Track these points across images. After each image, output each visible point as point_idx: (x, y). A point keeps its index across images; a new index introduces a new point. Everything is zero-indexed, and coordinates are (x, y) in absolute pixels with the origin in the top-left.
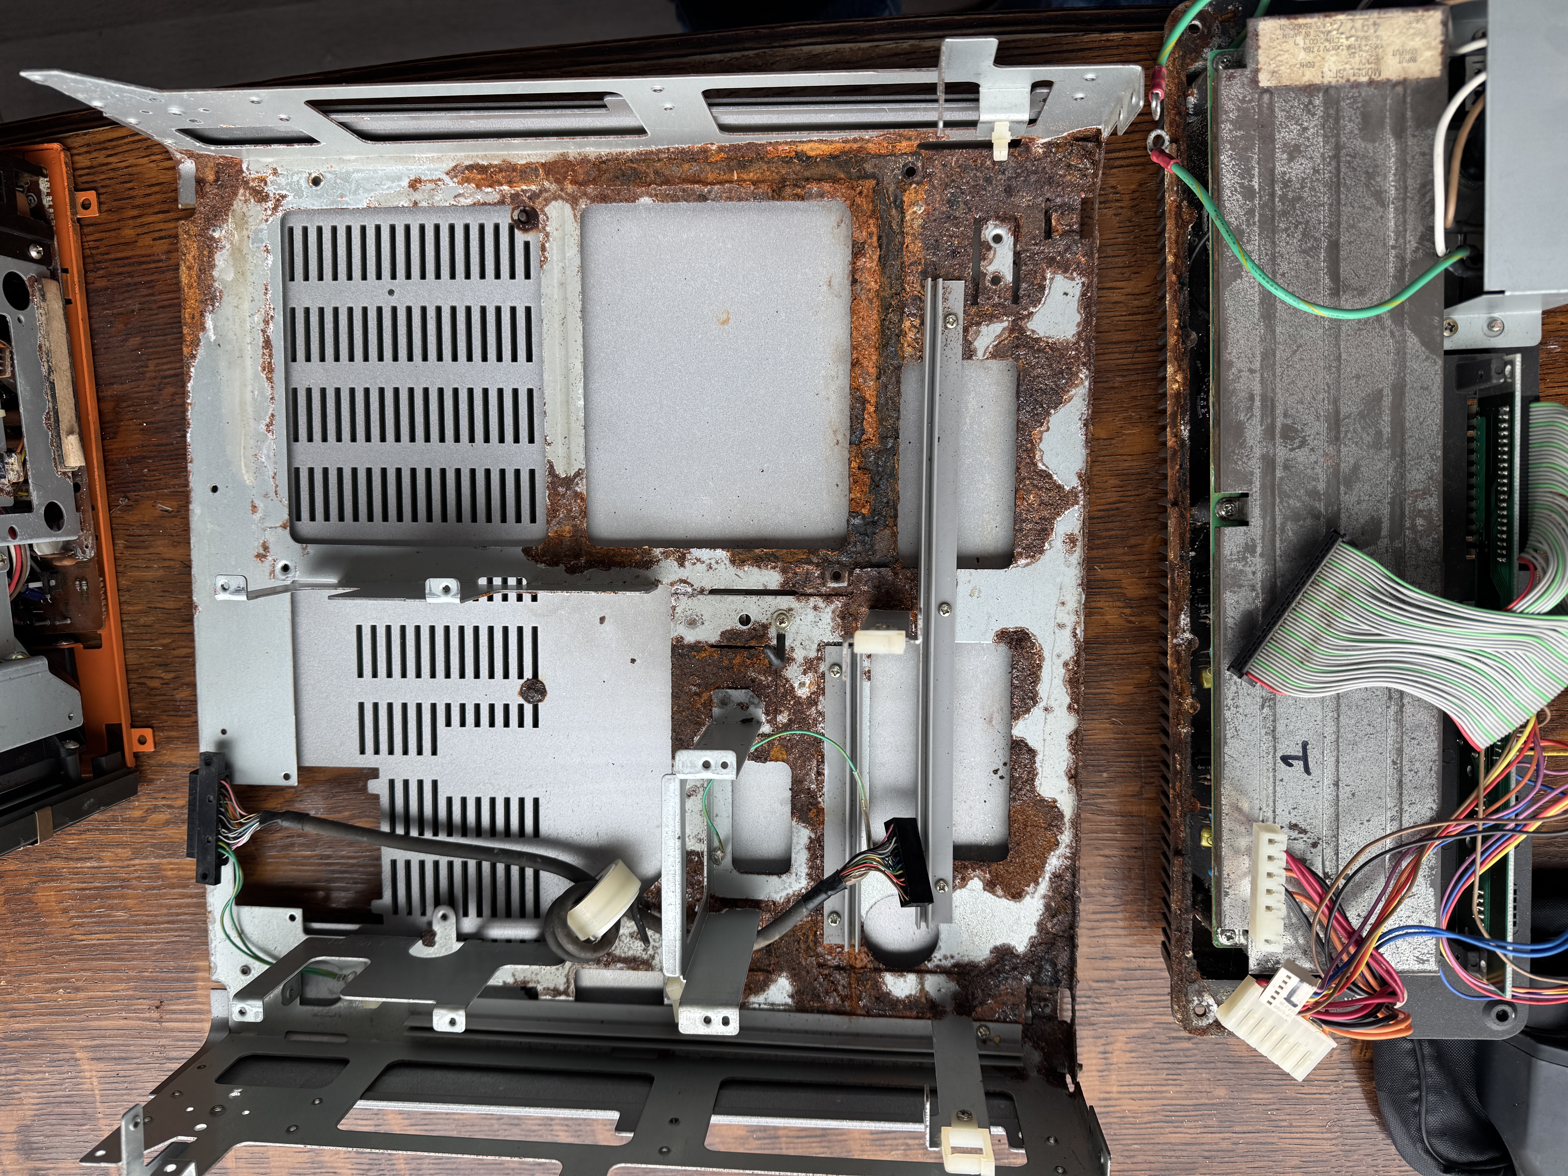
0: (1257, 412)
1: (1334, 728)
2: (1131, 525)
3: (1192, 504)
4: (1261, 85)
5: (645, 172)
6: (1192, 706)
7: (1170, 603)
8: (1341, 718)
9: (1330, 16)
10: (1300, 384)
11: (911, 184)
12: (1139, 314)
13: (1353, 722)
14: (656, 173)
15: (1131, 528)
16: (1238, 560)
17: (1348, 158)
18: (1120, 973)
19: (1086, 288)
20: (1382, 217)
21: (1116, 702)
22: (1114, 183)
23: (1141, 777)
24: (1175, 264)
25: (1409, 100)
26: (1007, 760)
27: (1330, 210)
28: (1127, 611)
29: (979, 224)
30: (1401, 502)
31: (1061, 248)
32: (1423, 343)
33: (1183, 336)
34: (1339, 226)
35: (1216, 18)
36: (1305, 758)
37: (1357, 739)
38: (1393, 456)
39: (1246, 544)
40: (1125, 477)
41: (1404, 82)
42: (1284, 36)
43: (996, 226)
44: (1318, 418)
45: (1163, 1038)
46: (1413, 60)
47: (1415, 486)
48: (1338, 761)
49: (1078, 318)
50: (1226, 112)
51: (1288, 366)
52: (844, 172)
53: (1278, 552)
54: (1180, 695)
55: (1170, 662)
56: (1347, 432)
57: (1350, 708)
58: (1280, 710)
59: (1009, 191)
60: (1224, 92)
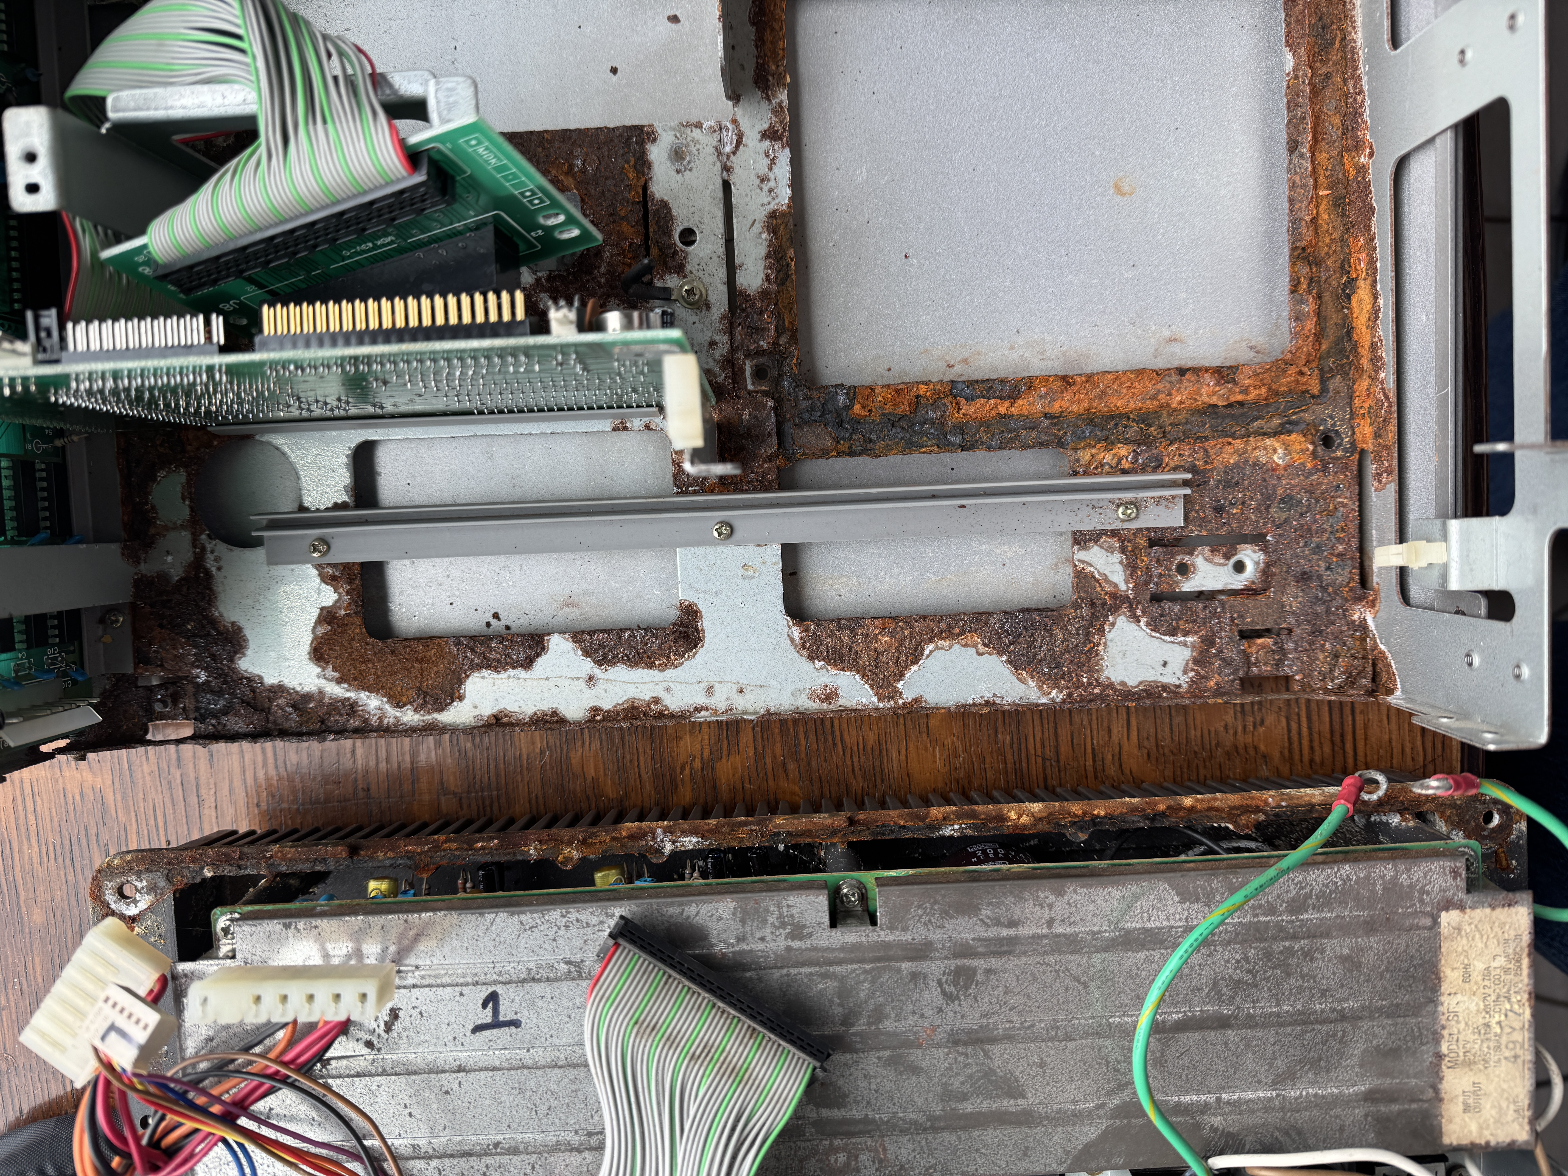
0: (993, 932)
1: (542, 1062)
2: (814, 763)
3: (851, 845)
4: (1443, 914)
5: (1328, 60)
6: (568, 859)
7: (713, 822)
8: (557, 1071)
9: (1529, 1000)
10: (1033, 988)
11: (1313, 443)
12: (1094, 761)
13: (553, 1087)
14: (1328, 76)
15: (809, 764)
16: (781, 916)
17: (1340, 1034)
18: (192, 775)
19: (1173, 690)
20: (1259, 1082)
21: (572, 754)
22: (1267, 722)
23: (469, 792)
24: (1180, 808)
25: (1414, 1106)
26: (514, 630)
27: (1271, 1014)
28: (697, 764)
29: (1258, 539)
30: (869, 1132)
31: (1227, 654)
32: (1087, 1147)
33: (1080, 823)
34: (1250, 1027)
35: (1501, 846)
36: (496, 1024)
37: (529, 1093)
38: (932, 1118)
39: (804, 926)
40: (877, 753)
41: (1438, 1099)
42: (1506, 941)
43: (1257, 563)
44: (984, 1015)
45: (105, 836)
46: (1467, 1109)
47: (891, 1148)
48: (494, 1069)
49: (1132, 682)
50: (1408, 870)
51: (1057, 972)
52: (1330, 348)
53: (793, 971)
54: (584, 842)
55: (629, 826)
56: (966, 1055)
57: (572, 1082)
58: (565, 986)
59: (1304, 578)
60: (1436, 865)
